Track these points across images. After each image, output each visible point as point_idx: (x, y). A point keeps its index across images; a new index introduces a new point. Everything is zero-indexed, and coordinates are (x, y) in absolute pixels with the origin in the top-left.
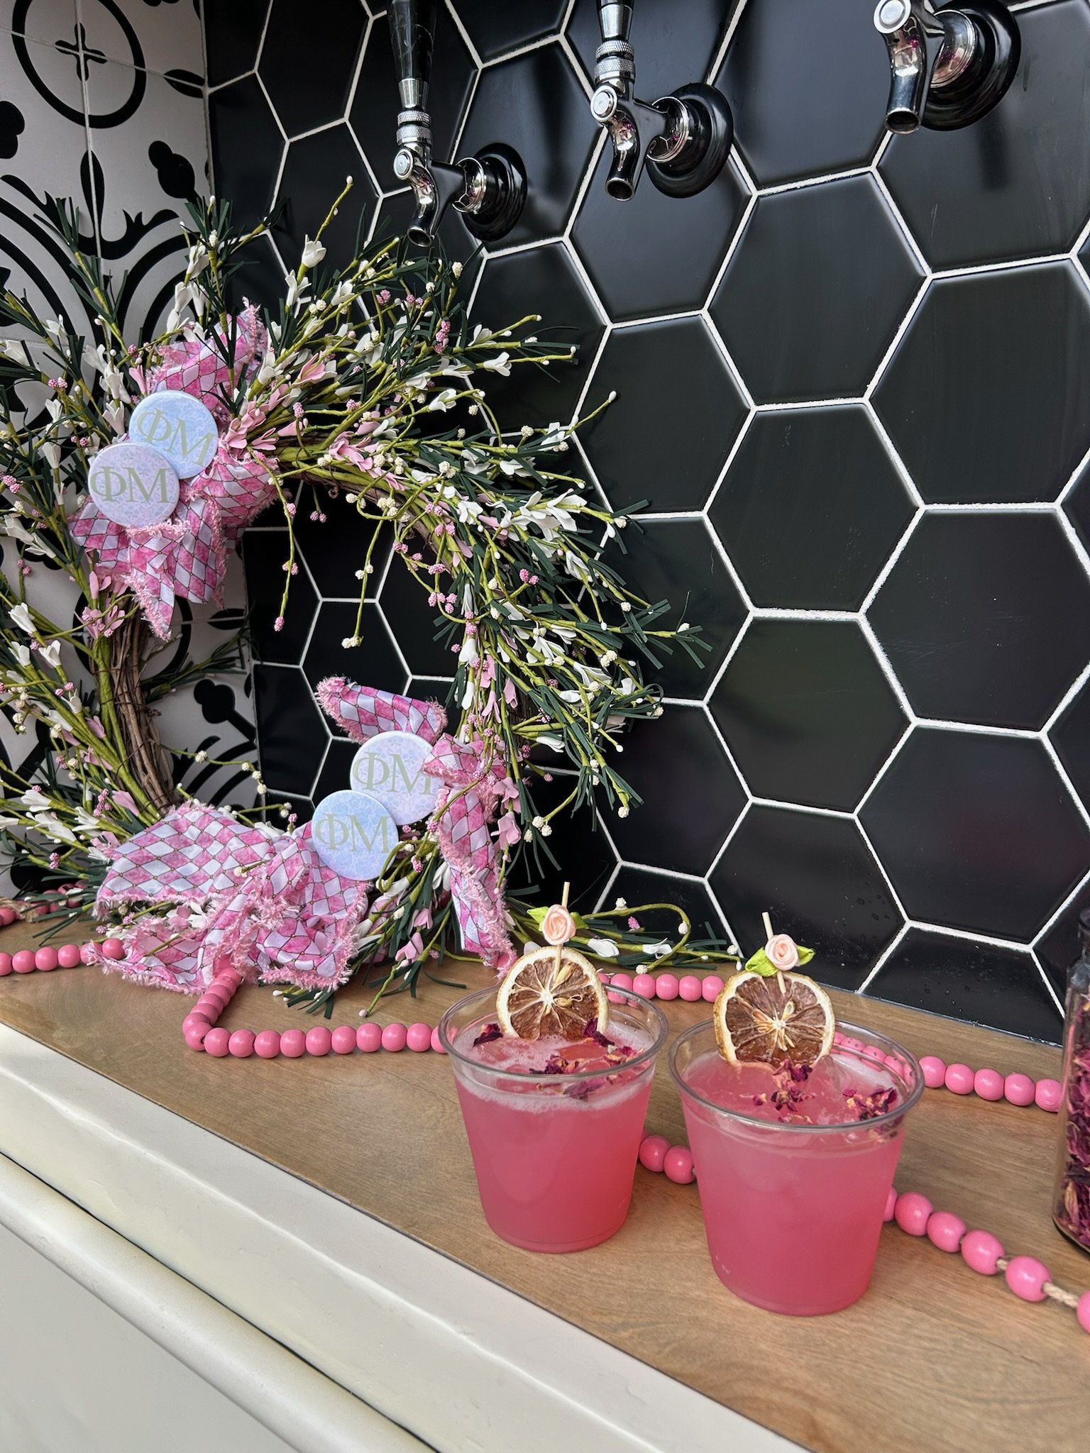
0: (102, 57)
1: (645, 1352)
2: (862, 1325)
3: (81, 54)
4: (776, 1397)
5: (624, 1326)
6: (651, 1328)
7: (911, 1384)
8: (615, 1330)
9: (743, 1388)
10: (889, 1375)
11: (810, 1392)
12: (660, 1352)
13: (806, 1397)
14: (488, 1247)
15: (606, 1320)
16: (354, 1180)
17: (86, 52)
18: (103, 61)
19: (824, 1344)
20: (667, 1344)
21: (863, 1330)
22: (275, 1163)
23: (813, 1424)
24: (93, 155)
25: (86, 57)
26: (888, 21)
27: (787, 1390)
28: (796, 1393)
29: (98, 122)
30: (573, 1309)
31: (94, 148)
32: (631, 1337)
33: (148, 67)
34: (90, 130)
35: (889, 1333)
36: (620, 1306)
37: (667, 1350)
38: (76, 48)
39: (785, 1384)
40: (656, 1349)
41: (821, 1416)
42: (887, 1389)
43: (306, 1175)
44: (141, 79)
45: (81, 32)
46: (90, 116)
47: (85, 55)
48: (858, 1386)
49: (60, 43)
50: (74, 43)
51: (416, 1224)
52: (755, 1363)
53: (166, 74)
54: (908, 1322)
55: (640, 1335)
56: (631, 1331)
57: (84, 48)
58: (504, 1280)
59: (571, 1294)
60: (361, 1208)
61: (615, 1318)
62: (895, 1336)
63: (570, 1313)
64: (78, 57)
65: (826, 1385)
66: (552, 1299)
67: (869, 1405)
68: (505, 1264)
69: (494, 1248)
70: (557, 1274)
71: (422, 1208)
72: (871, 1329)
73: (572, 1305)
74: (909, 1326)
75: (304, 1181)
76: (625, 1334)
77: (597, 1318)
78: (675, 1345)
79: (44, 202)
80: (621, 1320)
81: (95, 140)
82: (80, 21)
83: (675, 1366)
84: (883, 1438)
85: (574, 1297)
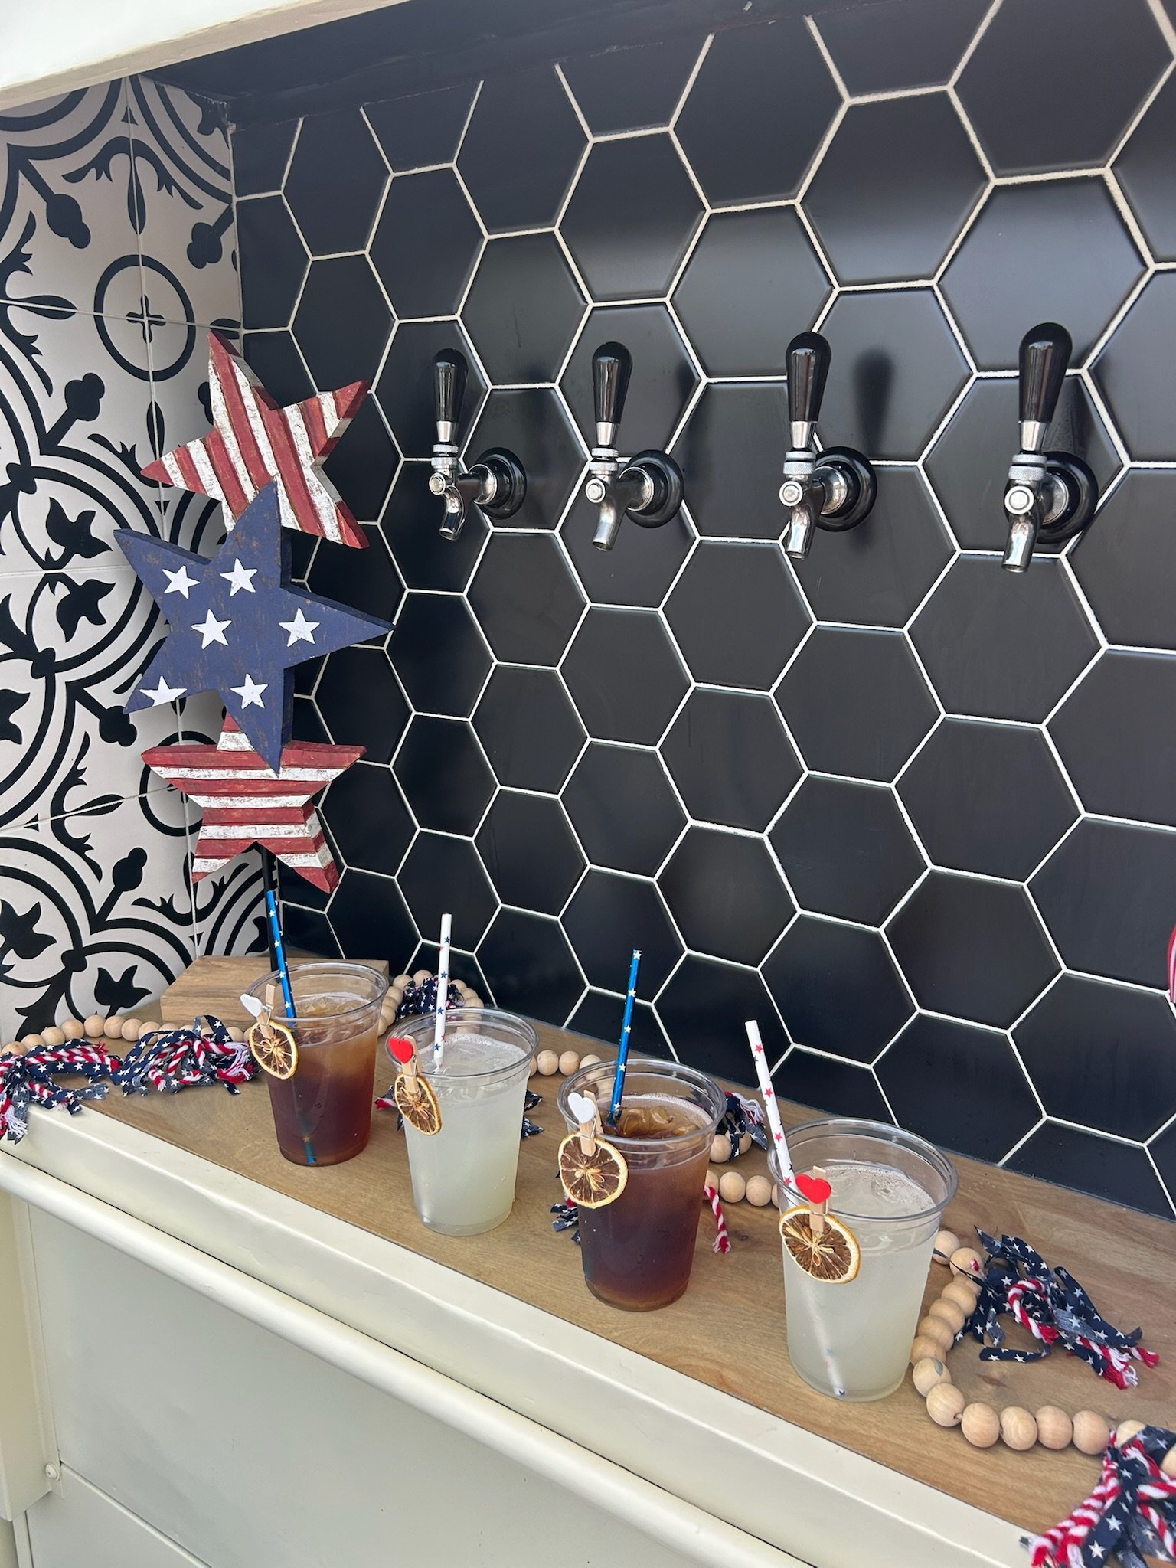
0: (162, 320)
1: (629, 1343)
2: (749, 1323)
3: (146, 320)
4: (701, 1364)
5: (616, 1329)
6: (631, 1330)
7: (774, 1353)
8: (611, 1332)
9: (684, 1360)
10: (762, 1349)
11: (719, 1360)
12: (637, 1343)
13: (718, 1363)
14: (529, 1286)
15: (605, 1326)
16: (435, 1245)
17: (150, 319)
18: (163, 324)
19: (728, 1334)
20: (641, 1338)
21: (751, 1325)
22: (379, 1234)
23: (721, 1377)
24: (156, 403)
25: (150, 322)
26: (790, 499)
27: (708, 1359)
28: (713, 1361)
29: (160, 376)
30: (585, 1321)
31: (157, 398)
32: (620, 1336)
33: (197, 322)
34: (153, 383)
35: (764, 1326)
36: (612, 1318)
37: (641, 1341)
38: (142, 316)
39: (706, 1357)
40: (635, 1341)
41: (726, 1373)
42: (761, 1357)
43: (402, 1243)
44: (192, 331)
45: (145, 302)
46: (153, 372)
47: (149, 321)
48: (746, 1355)
49: (130, 315)
50: (140, 313)
51: (482, 1272)
52: (690, 1346)
53: (211, 324)
54: (775, 1319)
55: (625, 1334)
56: (619, 1332)
57: (148, 315)
58: (542, 1306)
59: (583, 1312)
60: (445, 1264)
61: (610, 1325)
62: (768, 1327)
63: (584, 1323)
64: (143, 323)
65: (728, 1356)
66: (572, 1315)
67: (751, 1365)
68: (541, 1296)
69: (533, 1286)
70: (574, 1301)
71: (483, 1263)
72: (754, 1324)
73: (584, 1319)
74: (776, 1322)
75: (403, 1247)
76: (616, 1334)
77: (599, 1326)
78: (644, 1339)
79: (120, 450)
80: (614, 1326)
81: (156, 392)
82: (145, 293)
83: (646, 1350)
84: (757, 1382)
85: (585, 1314)
